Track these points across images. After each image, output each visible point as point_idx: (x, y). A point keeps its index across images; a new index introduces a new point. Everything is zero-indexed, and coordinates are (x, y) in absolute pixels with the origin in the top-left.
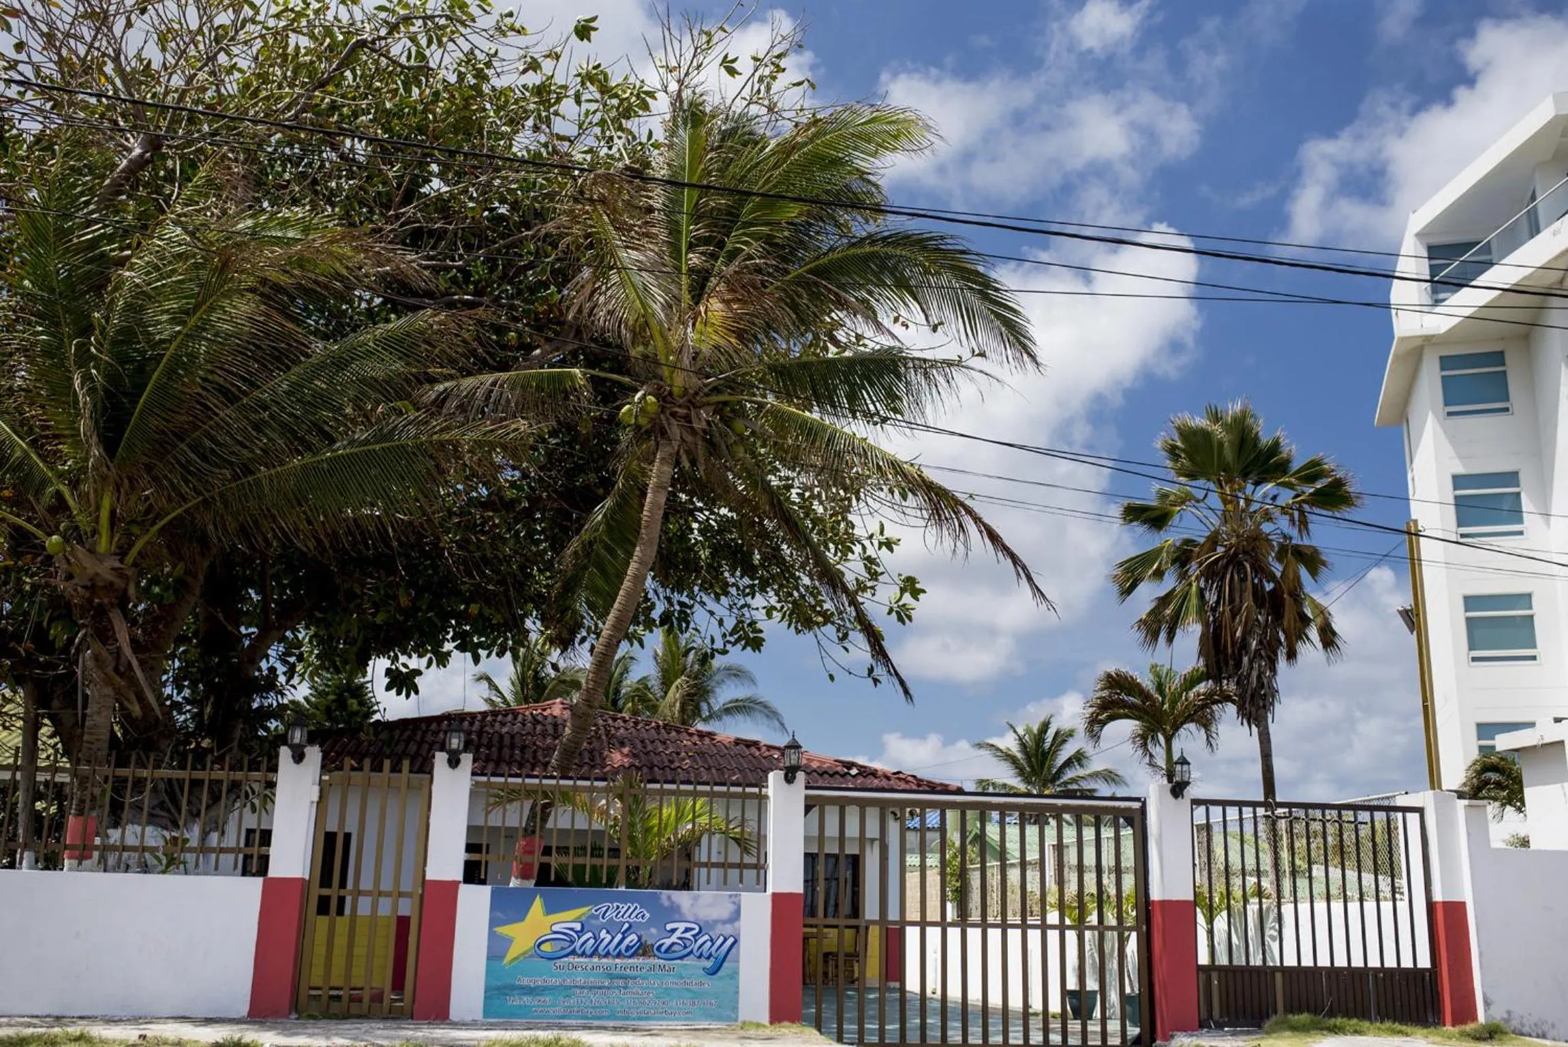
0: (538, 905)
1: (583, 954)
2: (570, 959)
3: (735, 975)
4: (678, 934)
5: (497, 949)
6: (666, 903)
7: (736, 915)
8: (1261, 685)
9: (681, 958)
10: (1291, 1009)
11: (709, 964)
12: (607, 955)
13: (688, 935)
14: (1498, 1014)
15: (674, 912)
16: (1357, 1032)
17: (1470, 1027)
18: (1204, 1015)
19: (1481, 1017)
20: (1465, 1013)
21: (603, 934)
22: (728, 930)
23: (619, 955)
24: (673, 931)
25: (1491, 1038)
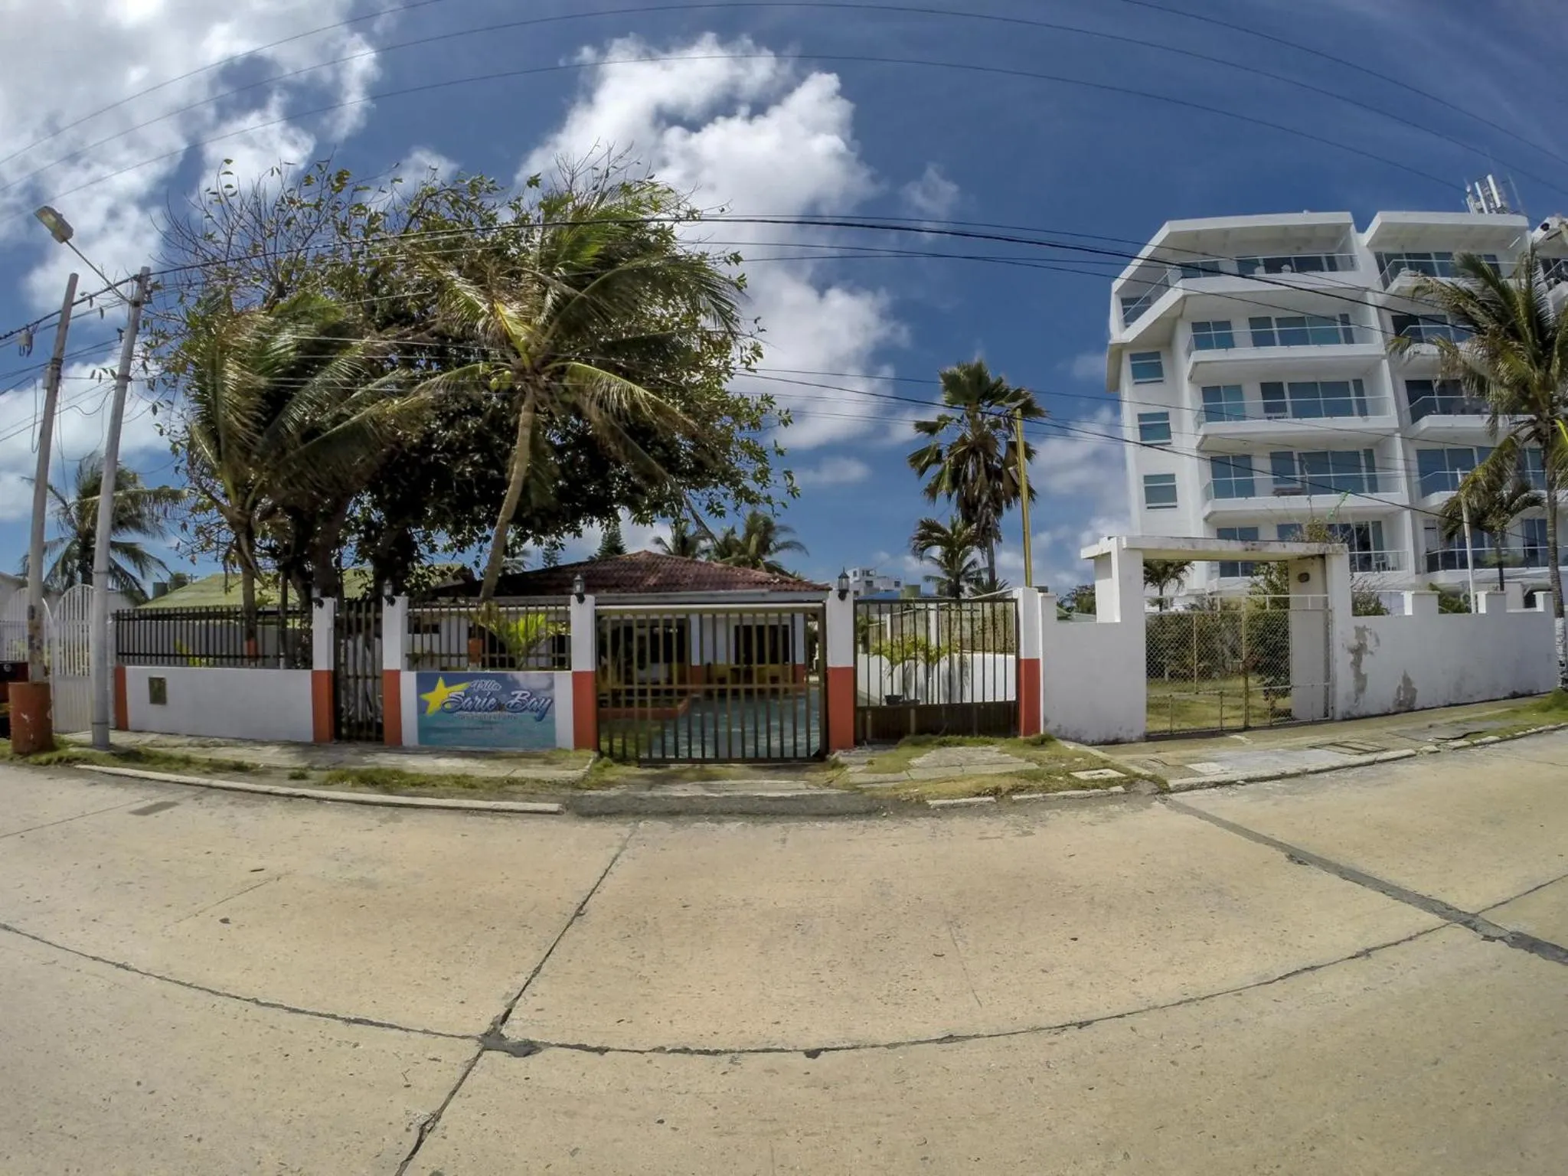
0: (441, 683)
1: (467, 710)
2: (461, 713)
3: (553, 721)
4: (518, 697)
5: (422, 706)
6: (510, 679)
7: (551, 685)
8: (988, 523)
9: (521, 711)
10: (921, 731)
11: (536, 715)
12: (480, 710)
13: (525, 698)
14: (1052, 727)
15: (515, 685)
16: (959, 744)
17: (1033, 737)
18: (860, 736)
19: (1042, 732)
20: (1033, 726)
21: (477, 698)
22: (547, 694)
23: (486, 710)
24: (515, 696)
25: (1042, 743)
